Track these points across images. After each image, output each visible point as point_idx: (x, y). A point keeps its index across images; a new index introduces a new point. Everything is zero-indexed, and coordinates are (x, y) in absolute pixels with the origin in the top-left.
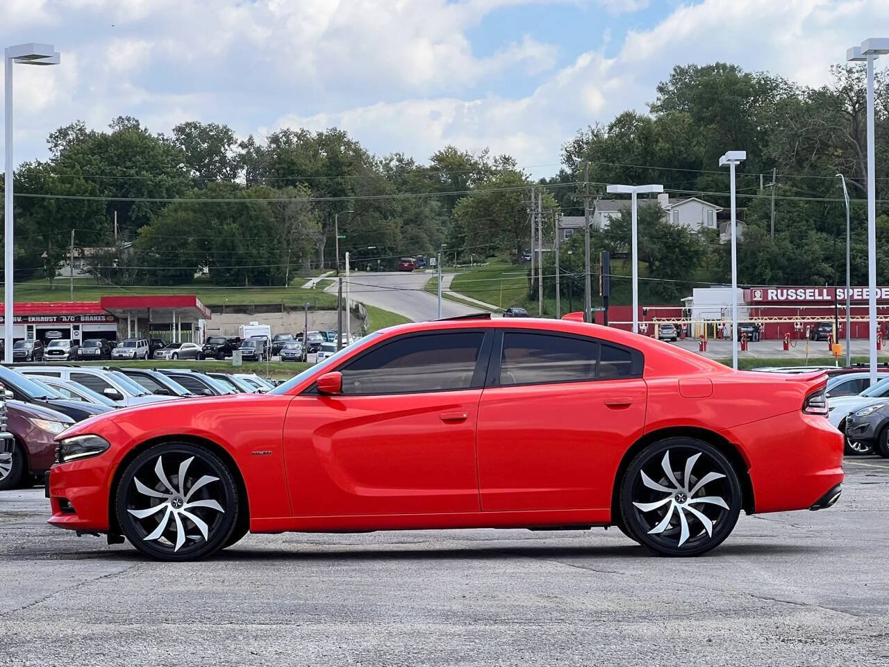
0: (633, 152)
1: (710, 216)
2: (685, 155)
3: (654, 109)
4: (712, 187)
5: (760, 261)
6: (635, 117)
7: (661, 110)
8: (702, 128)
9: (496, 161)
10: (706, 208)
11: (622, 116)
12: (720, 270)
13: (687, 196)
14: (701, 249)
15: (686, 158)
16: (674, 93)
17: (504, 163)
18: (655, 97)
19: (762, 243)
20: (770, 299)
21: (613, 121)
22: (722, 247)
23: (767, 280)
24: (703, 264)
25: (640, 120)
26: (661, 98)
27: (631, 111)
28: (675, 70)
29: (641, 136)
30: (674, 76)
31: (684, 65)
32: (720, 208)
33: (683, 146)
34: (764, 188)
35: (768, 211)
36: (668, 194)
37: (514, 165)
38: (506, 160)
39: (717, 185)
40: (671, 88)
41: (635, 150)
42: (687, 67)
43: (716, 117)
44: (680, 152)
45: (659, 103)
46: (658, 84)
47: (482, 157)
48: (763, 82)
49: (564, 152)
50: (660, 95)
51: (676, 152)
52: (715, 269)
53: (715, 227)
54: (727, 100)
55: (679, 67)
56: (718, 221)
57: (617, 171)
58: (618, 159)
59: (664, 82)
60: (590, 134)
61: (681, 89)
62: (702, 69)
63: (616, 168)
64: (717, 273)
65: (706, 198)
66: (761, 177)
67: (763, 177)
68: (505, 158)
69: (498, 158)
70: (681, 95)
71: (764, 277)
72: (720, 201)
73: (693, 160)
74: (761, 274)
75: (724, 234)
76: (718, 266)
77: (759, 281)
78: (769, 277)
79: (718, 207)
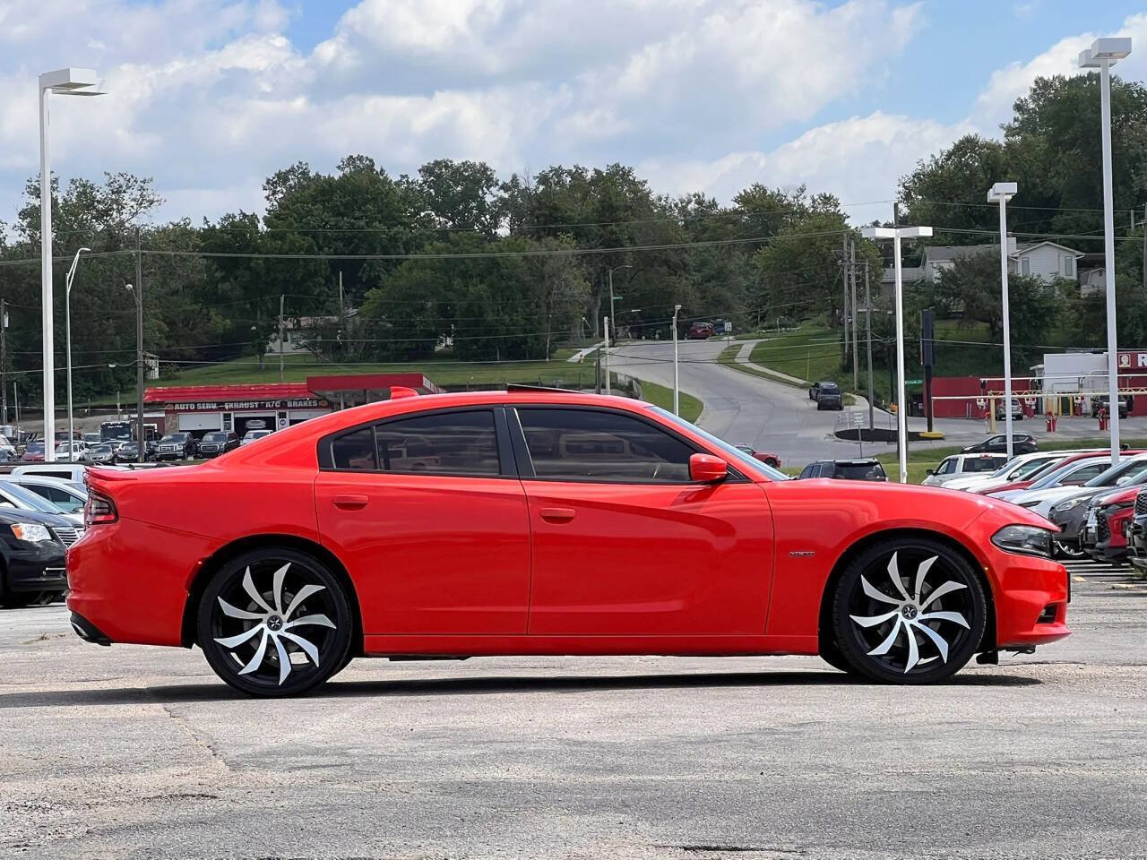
0: (976, 186)
1: (1068, 263)
2: (1041, 189)
3: (1010, 131)
4: (1071, 228)
5: (1129, 319)
6: (977, 143)
7: (1018, 134)
8: (1060, 155)
9: (814, 201)
10: (1063, 254)
11: (961, 142)
12: (1079, 330)
13: (1039, 240)
14: (1056, 305)
15: (1042, 193)
16: (1035, 112)
17: (825, 203)
18: (1010, 117)
19: (1133, 296)
20: (1140, 365)
21: (951, 147)
22: (1082, 302)
23: (1139, 342)
24: (1058, 324)
25: (988, 146)
26: (1020, 118)
27: (972, 135)
28: (1036, 82)
29: (986, 167)
30: (1035, 90)
31: (1048, 76)
32: (1081, 253)
33: (1039, 177)
34: (1136, 226)
35: (1140, 256)
36: (1015, 238)
37: (836, 206)
38: (827, 199)
39: (1078, 225)
40: (1032, 106)
41: (979, 184)
42: (1051, 79)
43: (1077, 139)
44: (1035, 185)
45: (1017, 125)
46: (1014, 101)
47: (797, 197)
48: (1135, 95)
49: (901, 189)
50: (1017, 115)
51: (1030, 185)
52: (1074, 329)
53: (1074, 277)
54: (1089, 119)
55: (1041, 79)
56: (1078, 271)
57: (957, 210)
58: (957, 196)
59: (1023, 98)
60: (934, 165)
61: (1044, 106)
62: (1072, 80)
63: (955, 207)
64: (1075, 335)
65: (1064, 242)
66: (1132, 214)
67: (1135, 214)
68: (825, 197)
69: (816, 197)
70: (1042, 112)
71: (1135, 338)
72: (1081, 245)
73: (1050, 194)
74: (1131, 335)
75: (1085, 286)
76: (1077, 326)
77: (1129, 342)
78: (1141, 338)
79: (1078, 253)
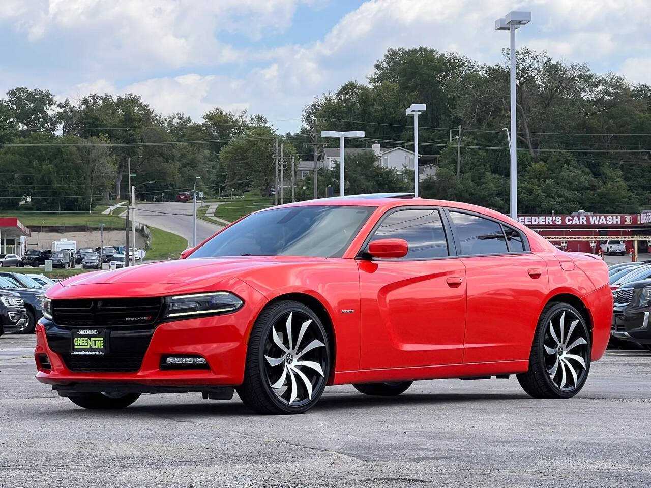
0: (355, 112)
1: (411, 161)
2: (394, 115)
3: (372, 81)
5: (449, 195)
6: (356, 85)
7: (377, 82)
8: (407, 95)
9: (252, 120)
10: (409, 155)
11: (347, 85)
13: (394, 146)
14: (405, 186)
15: (394, 118)
16: (387, 69)
17: (258, 121)
18: (372, 72)
19: (451, 182)
21: (340, 88)
22: (421, 184)
25: (360, 88)
26: (378, 72)
27: (353, 81)
28: (388, 51)
29: (361, 101)
30: (387, 56)
31: (396, 49)
32: (420, 155)
33: (392, 108)
34: (453, 140)
35: (455, 158)
36: (380, 145)
37: (266, 123)
38: (260, 119)
40: (385, 65)
42: (397, 50)
43: (417, 86)
44: (391, 113)
45: (376, 76)
46: (375, 62)
47: (241, 117)
48: (452, 61)
49: (304, 114)
50: (376, 70)
51: (387, 113)
54: (425, 73)
55: (391, 49)
56: (419, 165)
58: (342, 118)
59: (380, 60)
60: (324, 99)
61: (393, 66)
62: (409, 51)
63: (341, 125)
65: (409, 147)
66: (450, 132)
67: (452, 132)
68: (259, 117)
69: (253, 117)
70: (392, 70)
73: (400, 119)
75: (422, 175)
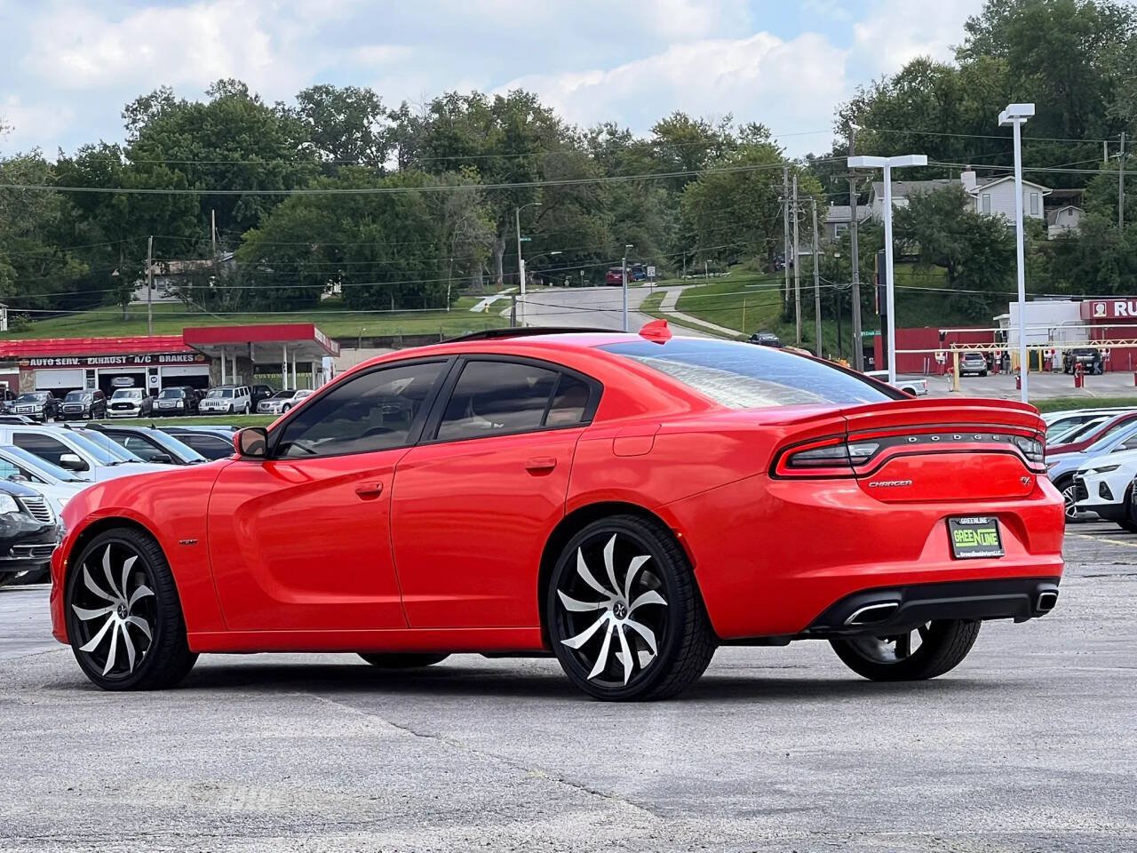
0: (929, 114)
1: (1033, 201)
3: (962, 54)
4: (1037, 161)
5: (1103, 263)
6: (929, 66)
7: (970, 57)
8: (1023, 79)
9: (742, 132)
10: (1029, 191)
11: (912, 65)
12: (1048, 275)
13: (1000, 174)
16: (989, 32)
17: (755, 134)
18: (963, 38)
19: (1107, 238)
20: (1117, 314)
21: (900, 71)
22: (1050, 244)
23: (1114, 288)
25: (937, 69)
26: (972, 39)
27: (924, 57)
29: (939, 93)
30: (988, 8)
32: (1049, 190)
33: (997, 105)
34: (1110, 160)
35: (1115, 193)
36: (974, 173)
37: (767, 137)
38: (757, 130)
39: (1044, 158)
40: (984, 25)
41: (930, 111)
43: (1042, 62)
45: (968, 46)
46: (966, 20)
47: (723, 127)
48: (1107, 13)
49: (838, 118)
50: (969, 35)
51: (988, 114)
52: (1042, 274)
53: (1041, 216)
54: (1056, 39)
56: (1045, 209)
57: (906, 141)
58: (906, 125)
59: (974, 17)
60: (874, 91)
61: (999, 25)
63: (905, 137)
64: (1043, 280)
65: (1029, 176)
66: (1105, 146)
67: (1109, 145)
68: (755, 127)
69: (745, 127)
70: (997, 33)
71: (1110, 285)
72: (1048, 180)
74: (1105, 281)
75: (1053, 226)
76: (1046, 270)
77: (1102, 289)
78: (1116, 285)
79: (1045, 189)
